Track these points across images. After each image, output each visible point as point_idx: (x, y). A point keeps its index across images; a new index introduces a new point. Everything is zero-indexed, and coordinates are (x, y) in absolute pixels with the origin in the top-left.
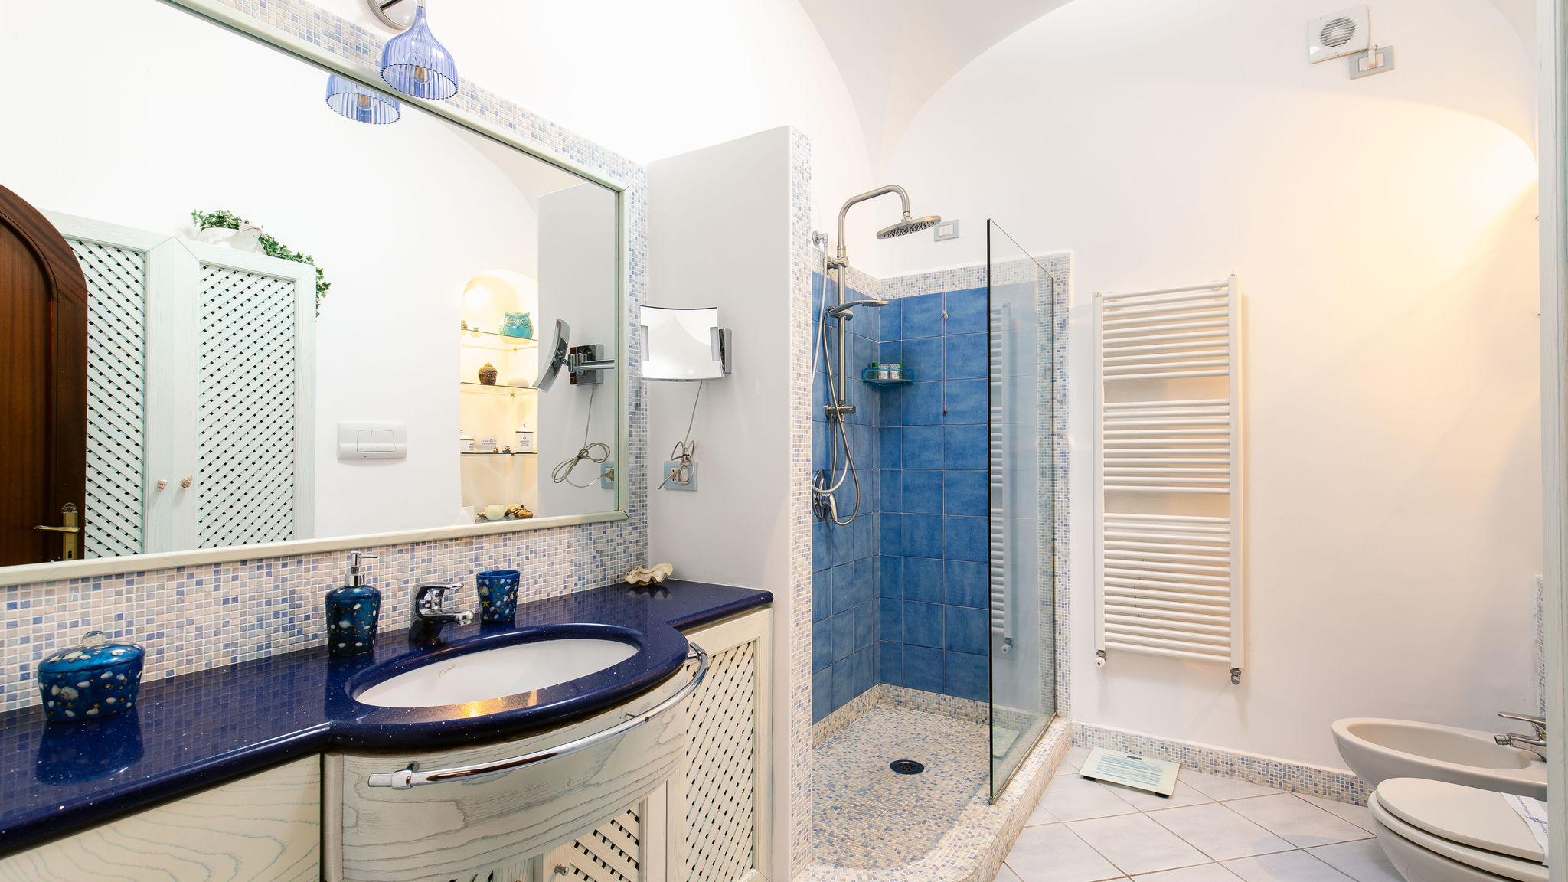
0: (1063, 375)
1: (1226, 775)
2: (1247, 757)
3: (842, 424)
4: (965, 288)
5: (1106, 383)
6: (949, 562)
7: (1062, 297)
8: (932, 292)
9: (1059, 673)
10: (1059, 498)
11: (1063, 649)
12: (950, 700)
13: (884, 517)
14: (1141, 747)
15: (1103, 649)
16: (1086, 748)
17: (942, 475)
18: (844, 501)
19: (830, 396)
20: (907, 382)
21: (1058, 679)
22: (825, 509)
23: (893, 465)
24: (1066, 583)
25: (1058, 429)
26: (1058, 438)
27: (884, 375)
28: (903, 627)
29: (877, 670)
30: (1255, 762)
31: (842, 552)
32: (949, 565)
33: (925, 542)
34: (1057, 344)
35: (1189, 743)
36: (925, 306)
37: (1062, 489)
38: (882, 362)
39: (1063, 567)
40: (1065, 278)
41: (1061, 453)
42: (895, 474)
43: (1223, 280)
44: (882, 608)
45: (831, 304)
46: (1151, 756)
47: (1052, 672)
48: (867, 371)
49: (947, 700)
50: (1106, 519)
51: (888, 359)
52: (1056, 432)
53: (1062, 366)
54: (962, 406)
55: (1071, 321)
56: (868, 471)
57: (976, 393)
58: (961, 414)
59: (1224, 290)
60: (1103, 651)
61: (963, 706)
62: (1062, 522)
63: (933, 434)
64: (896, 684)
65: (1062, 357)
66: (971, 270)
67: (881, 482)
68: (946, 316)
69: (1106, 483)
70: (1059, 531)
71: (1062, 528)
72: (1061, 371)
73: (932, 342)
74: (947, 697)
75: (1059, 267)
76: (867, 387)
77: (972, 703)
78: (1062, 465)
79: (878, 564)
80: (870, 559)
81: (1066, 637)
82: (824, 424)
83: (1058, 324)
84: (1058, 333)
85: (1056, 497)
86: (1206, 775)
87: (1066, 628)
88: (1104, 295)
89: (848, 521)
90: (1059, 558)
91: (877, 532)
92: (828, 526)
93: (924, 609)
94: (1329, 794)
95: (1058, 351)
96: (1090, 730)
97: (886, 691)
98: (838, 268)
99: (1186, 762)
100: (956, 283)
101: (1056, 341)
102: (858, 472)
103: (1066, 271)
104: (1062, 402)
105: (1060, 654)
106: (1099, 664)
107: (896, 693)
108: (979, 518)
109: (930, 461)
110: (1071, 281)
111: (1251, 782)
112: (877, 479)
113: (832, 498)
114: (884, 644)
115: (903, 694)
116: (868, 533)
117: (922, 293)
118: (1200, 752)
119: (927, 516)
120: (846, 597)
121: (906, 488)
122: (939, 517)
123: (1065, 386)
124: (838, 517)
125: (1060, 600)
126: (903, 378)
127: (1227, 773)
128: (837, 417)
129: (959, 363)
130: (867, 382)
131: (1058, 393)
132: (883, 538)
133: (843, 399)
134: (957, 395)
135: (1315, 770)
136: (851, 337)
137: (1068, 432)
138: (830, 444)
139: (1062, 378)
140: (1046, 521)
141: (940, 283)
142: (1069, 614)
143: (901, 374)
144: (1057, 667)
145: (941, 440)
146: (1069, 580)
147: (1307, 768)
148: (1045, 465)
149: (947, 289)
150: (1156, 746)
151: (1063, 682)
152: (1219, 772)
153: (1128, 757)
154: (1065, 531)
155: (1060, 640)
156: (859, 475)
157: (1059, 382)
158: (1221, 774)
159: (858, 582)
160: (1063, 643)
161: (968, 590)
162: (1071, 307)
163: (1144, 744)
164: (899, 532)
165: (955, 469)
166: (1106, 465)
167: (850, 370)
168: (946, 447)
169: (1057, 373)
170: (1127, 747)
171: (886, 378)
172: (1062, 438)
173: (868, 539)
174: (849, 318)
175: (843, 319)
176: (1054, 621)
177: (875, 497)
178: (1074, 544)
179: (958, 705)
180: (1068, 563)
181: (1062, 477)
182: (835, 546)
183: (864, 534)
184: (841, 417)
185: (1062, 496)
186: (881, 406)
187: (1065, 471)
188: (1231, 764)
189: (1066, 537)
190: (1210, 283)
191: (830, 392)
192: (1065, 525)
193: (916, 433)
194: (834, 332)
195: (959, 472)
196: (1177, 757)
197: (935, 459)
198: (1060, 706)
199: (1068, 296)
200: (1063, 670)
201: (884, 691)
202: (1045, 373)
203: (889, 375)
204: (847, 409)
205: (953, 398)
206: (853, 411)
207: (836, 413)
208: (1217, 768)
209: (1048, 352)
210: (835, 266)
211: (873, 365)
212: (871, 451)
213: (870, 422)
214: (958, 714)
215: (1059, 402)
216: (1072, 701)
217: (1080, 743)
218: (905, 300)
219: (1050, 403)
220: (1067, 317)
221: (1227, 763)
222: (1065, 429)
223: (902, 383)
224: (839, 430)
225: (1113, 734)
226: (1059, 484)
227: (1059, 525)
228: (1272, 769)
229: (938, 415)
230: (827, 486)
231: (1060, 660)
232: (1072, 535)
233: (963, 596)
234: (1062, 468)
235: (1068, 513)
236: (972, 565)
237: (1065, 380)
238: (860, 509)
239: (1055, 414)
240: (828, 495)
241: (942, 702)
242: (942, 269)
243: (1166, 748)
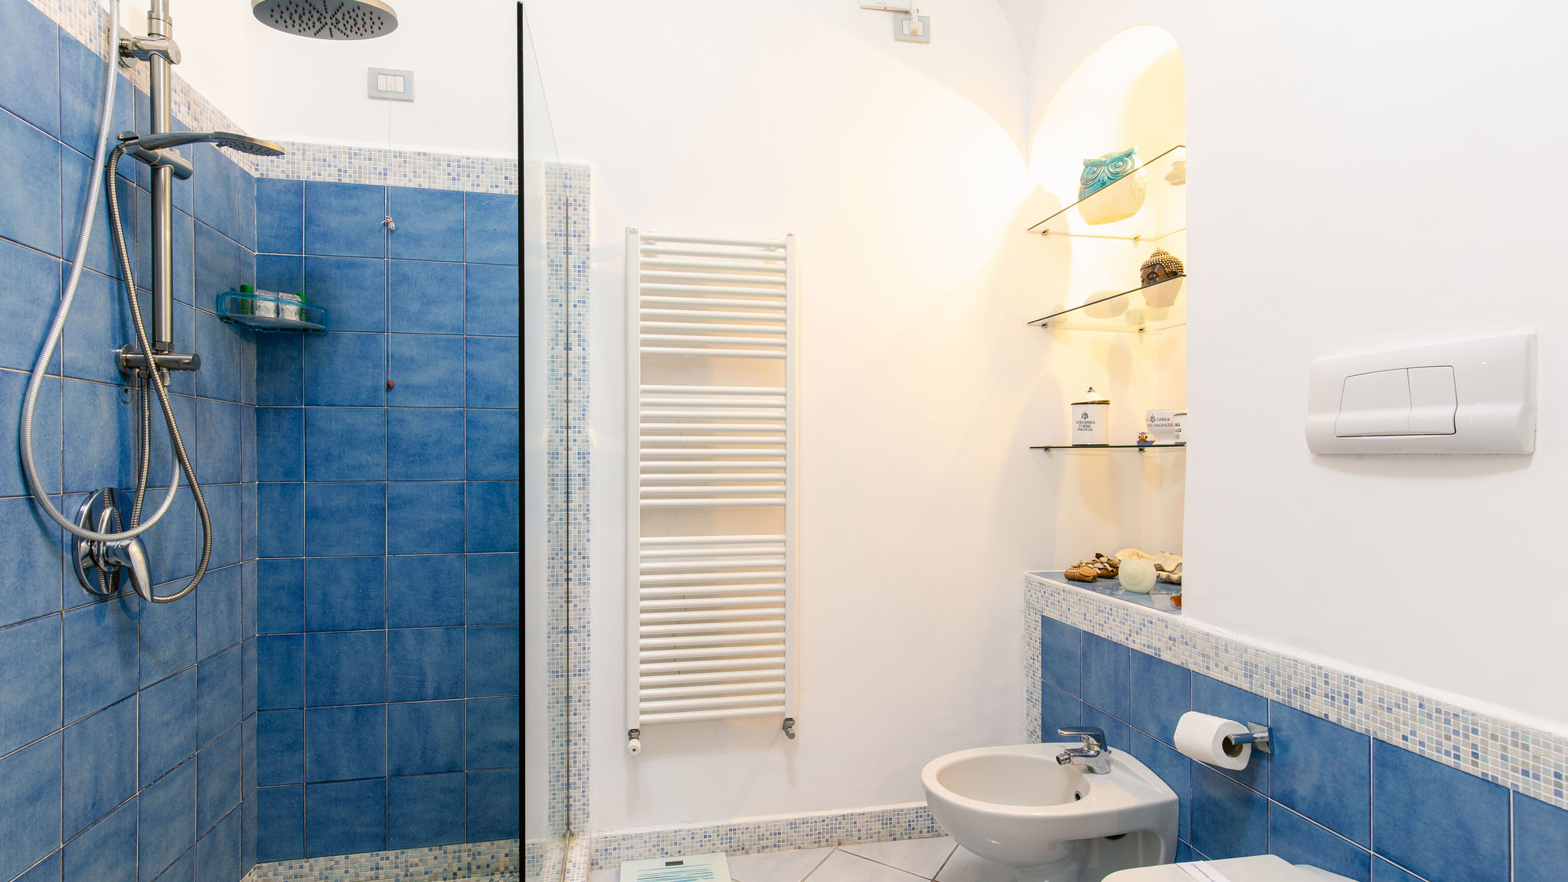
0: (581, 341)
1: (774, 849)
2: (796, 819)
3: (164, 392)
4: (425, 186)
5: (644, 356)
6: (396, 632)
7: (580, 227)
8: (365, 181)
9: (573, 770)
10: (575, 519)
11: (580, 735)
12: (397, 858)
13: (267, 566)
14: (680, 844)
15: (638, 727)
16: (610, 868)
17: (383, 489)
18: (170, 549)
19: (132, 331)
20: (315, 330)
21: (572, 780)
22: (116, 575)
23: (286, 474)
24: (584, 640)
25: (574, 419)
26: (574, 432)
27: (266, 309)
28: (308, 756)
29: (251, 845)
30: (803, 823)
31: (167, 653)
32: (396, 638)
33: (350, 604)
34: (574, 296)
35: (736, 821)
36: (351, 203)
37: (580, 506)
38: (262, 285)
39: (580, 619)
40: (584, 201)
41: (579, 454)
42: (289, 490)
43: (781, 239)
44: (263, 729)
45: (131, 128)
46: (692, 852)
47: (564, 772)
48: (228, 298)
49: (392, 858)
50: (645, 545)
51: (280, 282)
52: (572, 423)
53: (579, 327)
54: (420, 378)
55: (593, 265)
56: (231, 486)
57: (446, 358)
58: (419, 390)
59: (780, 252)
60: (637, 730)
61: (420, 860)
62: (580, 554)
63: (367, 422)
64: (292, 856)
65: (579, 315)
66: (437, 160)
67: (260, 505)
68: (392, 225)
69: (644, 496)
70: (575, 567)
71: (579, 562)
72: (579, 336)
73: (363, 265)
74: (392, 854)
75: (575, 183)
76: (228, 333)
77: (436, 851)
78: (581, 471)
79: (253, 653)
80: (237, 649)
81: (584, 718)
82: (114, 390)
83: (575, 267)
84: (575, 279)
85: (571, 517)
86: (754, 857)
87: (584, 705)
88: (643, 233)
89: (181, 589)
90: (575, 606)
91: (252, 595)
92: (125, 607)
93: (347, 718)
94: (871, 837)
95: (575, 306)
96: (615, 841)
97: (270, 874)
98: (150, 59)
99: (731, 847)
100: (410, 175)
101: (571, 291)
102: (206, 488)
103: (586, 192)
104: (580, 380)
105: (575, 744)
106: (634, 750)
107: (292, 872)
108: (451, 556)
109: (361, 467)
110: (592, 207)
111: (799, 848)
112: (251, 500)
113: (135, 550)
114: (267, 793)
115: (306, 870)
116: (231, 600)
117: (346, 180)
118: (747, 828)
119: (356, 560)
120: (176, 741)
121: (312, 514)
122: (377, 560)
123: (584, 358)
124: (152, 584)
125: (575, 666)
126: (308, 319)
127: (775, 846)
128: (150, 376)
129: (414, 307)
130: (228, 318)
131: (575, 367)
132: (263, 605)
133: (166, 337)
134: (412, 359)
135: (859, 814)
136: (190, 222)
137: (588, 424)
138: (131, 434)
139: (579, 345)
140: (557, 555)
141: (380, 169)
142: (588, 683)
143: (304, 313)
144: (571, 761)
145: (383, 431)
146: (589, 635)
147: (852, 815)
148: (556, 471)
149: (392, 181)
150: (698, 838)
151: (579, 784)
152: (767, 847)
153: (667, 864)
154: (584, 566)
155: (575, 723)
156: (209, 497)
157: (576, 351)
158: (768, 850)
159: (208, 701)
160: (579, 727)
161: (430, 672)
162: (592, 244)
163: (684, 839)
164: (298, 592)
165: (409, 479)
166: (644, 471)
167: (186, 290)
168: (392, 444)
169: (573, 338)
170: (663, 849)
171: (272, 315)
172: (579, 432)
173: (231, 612)
174: (180, 174)
175: (165, 173)
176: (568, 697)
177: (246, 532)
178: (595, 585)
179: (411, 860)
180: (587, 612)
181: (580, 489)
182: (146, 647)
183: (222, 606)
184: (162, 377)
185: (580, 517)
186: (260, 369)
187: (584, 480)
188: (780, 834)
189: (584, 575)
190: (766, 240)
191: (130, 324)
192: (584, 558)
193: (331, 420)
194: (143, 198)
195: (415, 483)
196: (722, 844)
197: (374, 464)
198: (575, 819)
199: (588, 228)
200: (579, 765)
201: (265, 875)
202: (557, 335)
203: (278, 311)
204: (177, 361)
205: (406, 364)
206: (194, 365)
207: (148, 367)
208: (764, 843)
209: (561, 305)
210: (146, 55)
211: (243, 288)
212: (238, 449)
213: (236, 399)
214: (412, 875)
215: (575, 379)
216: (593, 809)
217: (601, 863)
218: (310, 186)
219: (564, 381)
220: (588, 258)
221: (775, 834)
222: (584, 419)
223: (305, 330)
224: (157, 405)
225: (646, 838)
226: (576, 498)
227: (575, 557)
228: (820, 826)
229: (376, 390)
230: (121, 522)
231: (575, 753)
232: (592, 572)
233: (421, 684)
234: (579, 475)
235: (588, 540)
236: (438, 632)
237: (584, 349)
238: (213, 560)
239: (571, 397)
240: (124, 543)
241: (382, 863)
242: (384, 146)
243: (710, 836)
